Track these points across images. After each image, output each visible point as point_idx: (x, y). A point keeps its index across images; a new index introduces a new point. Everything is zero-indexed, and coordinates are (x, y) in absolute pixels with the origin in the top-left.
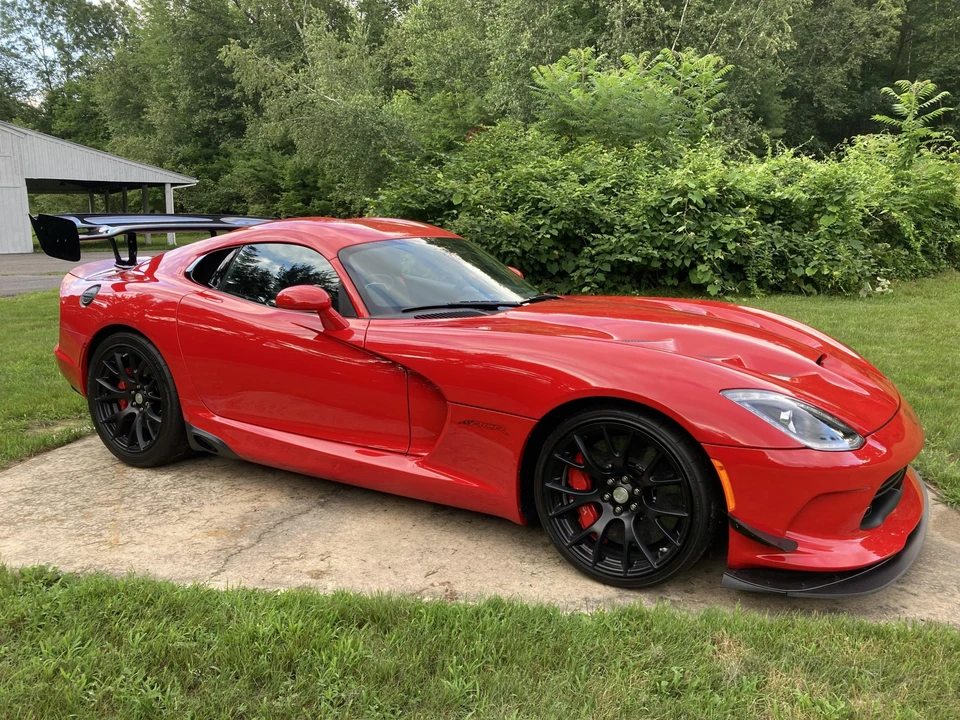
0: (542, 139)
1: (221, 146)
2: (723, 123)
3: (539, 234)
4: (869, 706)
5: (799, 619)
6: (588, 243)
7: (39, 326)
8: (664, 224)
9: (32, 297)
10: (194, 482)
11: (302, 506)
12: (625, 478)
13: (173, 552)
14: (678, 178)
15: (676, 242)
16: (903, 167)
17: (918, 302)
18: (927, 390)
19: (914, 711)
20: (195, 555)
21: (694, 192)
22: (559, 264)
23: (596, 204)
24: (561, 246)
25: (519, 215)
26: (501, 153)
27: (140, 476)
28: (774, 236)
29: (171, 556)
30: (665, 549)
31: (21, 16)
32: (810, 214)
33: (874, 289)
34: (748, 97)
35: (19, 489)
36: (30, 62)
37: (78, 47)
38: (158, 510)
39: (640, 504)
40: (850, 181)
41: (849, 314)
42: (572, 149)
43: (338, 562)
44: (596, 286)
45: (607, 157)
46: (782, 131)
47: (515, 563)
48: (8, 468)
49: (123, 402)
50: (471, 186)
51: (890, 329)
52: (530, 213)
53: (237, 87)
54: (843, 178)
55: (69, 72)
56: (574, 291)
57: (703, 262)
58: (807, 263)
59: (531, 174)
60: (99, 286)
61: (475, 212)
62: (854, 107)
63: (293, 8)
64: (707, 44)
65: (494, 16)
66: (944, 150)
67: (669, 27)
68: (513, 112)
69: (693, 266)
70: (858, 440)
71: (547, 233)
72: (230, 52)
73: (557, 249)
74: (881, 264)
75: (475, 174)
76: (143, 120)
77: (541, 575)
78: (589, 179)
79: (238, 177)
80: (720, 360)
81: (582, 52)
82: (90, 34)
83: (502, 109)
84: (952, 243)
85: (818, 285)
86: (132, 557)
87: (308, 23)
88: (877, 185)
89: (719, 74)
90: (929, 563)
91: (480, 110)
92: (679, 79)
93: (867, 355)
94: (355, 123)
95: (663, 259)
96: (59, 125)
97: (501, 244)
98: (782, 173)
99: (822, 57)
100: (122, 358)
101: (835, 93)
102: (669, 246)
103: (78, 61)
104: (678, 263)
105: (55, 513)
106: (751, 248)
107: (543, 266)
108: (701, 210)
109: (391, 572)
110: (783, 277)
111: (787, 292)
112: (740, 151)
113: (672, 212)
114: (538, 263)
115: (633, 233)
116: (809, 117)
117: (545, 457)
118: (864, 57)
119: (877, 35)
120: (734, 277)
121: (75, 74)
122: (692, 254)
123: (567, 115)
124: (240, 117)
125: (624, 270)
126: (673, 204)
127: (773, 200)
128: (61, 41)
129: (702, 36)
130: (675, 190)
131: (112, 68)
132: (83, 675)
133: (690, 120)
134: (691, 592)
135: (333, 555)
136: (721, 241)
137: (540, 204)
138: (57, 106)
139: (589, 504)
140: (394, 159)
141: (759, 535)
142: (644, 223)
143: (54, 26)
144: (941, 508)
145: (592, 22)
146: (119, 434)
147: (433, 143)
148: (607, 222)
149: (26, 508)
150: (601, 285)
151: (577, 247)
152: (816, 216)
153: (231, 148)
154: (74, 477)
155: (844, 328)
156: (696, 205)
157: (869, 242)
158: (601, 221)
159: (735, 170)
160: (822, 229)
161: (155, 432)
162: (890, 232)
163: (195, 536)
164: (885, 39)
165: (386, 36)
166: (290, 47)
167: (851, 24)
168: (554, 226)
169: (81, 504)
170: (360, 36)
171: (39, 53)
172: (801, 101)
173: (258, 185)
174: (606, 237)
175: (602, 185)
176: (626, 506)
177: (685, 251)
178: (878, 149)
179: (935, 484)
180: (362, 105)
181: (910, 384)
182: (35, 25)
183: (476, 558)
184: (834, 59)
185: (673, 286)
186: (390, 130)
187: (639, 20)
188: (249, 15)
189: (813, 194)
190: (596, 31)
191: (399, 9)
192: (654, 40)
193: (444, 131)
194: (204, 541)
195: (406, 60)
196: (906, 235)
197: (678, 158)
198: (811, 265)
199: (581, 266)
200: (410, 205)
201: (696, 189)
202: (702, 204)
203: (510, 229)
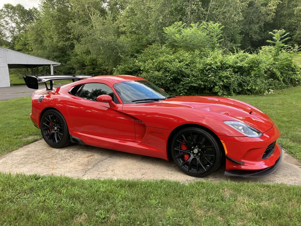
0: (167, 49)
1: (67, 53)
2: (222, 43)
3: (167, 78)
4: (265, 204)
5: (246, 183)
6: (182, 81)
7: (17, 109)
8: (205, 74)
9: (13, 100)
10: (72, 152)
11: (104, 157)
12: (197, 146)
13: (70, 170)
14: (208, 60)
15: (208, 80)
16: (276, 56)
17: (282, 96)
18: (284, 122)
19: (277, 205)
20: (76, 171)
22: (173, 87)
23: (184, 69)
24: (174, 82)
25: (161, 73)
26: (155, 54)
27: (57, 150)
28: (238, 77)
29: (70, 171)
30: (208, 166)
31: (5, 14)
32: (249, 71)
33: (268, 93)
34: (229, 34)
35: (23, 155)
36: (7, 28)
37: (22, 23)
38: (64, 159)
39: (201, 153)
40: (260, 60)
41: (261, 100)
42: (176, 52)
43: (117, 172)
44: (185, 93)
45: (187, 54)
46: (240, 45)
47: (166, 171)
48: (18, 149)
49: (51, 130)
50: (146, 64)
51: (273, 104)
52: (164, 72)
53: (72, 34)
54: (258, 59)
55: (20, 31)
56: (178, 95)
57: (217, 86)
58: (248, 85)
59: (164, 60)
60: (43, 96)
61: (147, 72)
62: (262, 37)
63: (89, 10)
64: (216, 19)
65: (151, 12)
66: (289, 50)
67: (204, 14)
68: (157, 41)
69: (214, 87)
70: (261, 134)
71: (169, 78)
72: (70, 24)
73: (172, 82)
74: (270, 85)
75: (147, 60)
76: (43, 45)
77: (174, 174)
78: (182, 61)
79: (72, 62)
80: (222, 113)
81: (178, 23)
82: (26, 19)
83: (154, 40)
84: (292, 78)
85: (251, 92)
86: (59, 172)
87: (94, 14)
88: (269, 61)
89: (220, 29)
90: (282, 169)
91: (147, 40)
92: (208, 30)
93: (266, 112)
94: (109, 45)
95: (204, 85)
96: (17, 47)
97: (155, 81)
98: (240, 58)
99: (251, 22)
100: (51, 117)
101: (256, 33)
102: (206, 81)
103: (22, 27)
104: (209, 86)
105: (35, 161)
106: (231, 81)
107: (168, 88)
108: (216, 70)
109: (132, 174)
110: (241, 90)
111: (242, 94)
112: (227, 51)
113: (207, 71)
115: (195, 77)
116: (248, 40)
117: (174, 141)
118: (264, 21)
119: (268, 15)
120: (226, 90)
121: (21, 31)
122: (213, 83)
123: (174, 42)
124: (72, 44)
125: (193, 88)
126: (207, 68)
127: (237, 66)
128: (17, 21)
129: (215, 16)
130: (208, 64)
131: (33, 29)
132: (52, 201)
133: (211, 42)
134: (216, 178)
135: (115, 170)
136: (222, 79)
137: (167, 69)
138: (16, 41)
139: (187, 154)
140: (122, 56)
141: (234, 161)
142: (198, 74)
143: (15, 17)
144: (287, 154)
145: (181, 13)
146: (50, 139)
147: (133, 51)
148: (187, 74)
149: (26, 159)
150: (186, 93)
151: (178, 82)
152: (250, 71)
153: (70, 53)
154: (38, 151)
155: (259, 104)
156: (214, 68)
157: (267, 78)
158: (186, 74)
159: (226, 58)
160: (252, 75)
161: (61, 138)
162: (273, 75)
163: (75, 166)
164: (271, 16)
165: (118, 18)
166: (88, 22)
167: (260, 12)
168: (171, 76)
169: (41, 158)
170: (110, 18)
171: (10, 25)
172: (245, 35)
173: (78, 65)
174: (187, 78)
175: (186, 63)
176: (197, 154)
177: (211, 82)
178: (269, 50)
179: (285, 148)
180: (111, 39)
181: (279, 120)
182: (9, 16)
183: (155, 170)
184: (255, 22)
185: (208, 93)
186: (120, 47)
187: (195, 12)
188: (75, 12)
189: (249, 64)
190: (182, 15)
191: (121, 10)
192: (200, 18)
193: (136, 47)
194: (78, 167)
195: (124, 25)
196: (278, 76)
197: (208, 54)
198: (249, 86)
199: (179, 87)
200: (128, 70)
201: (214, 64)
202: (216, 68)
203: (158, 77)
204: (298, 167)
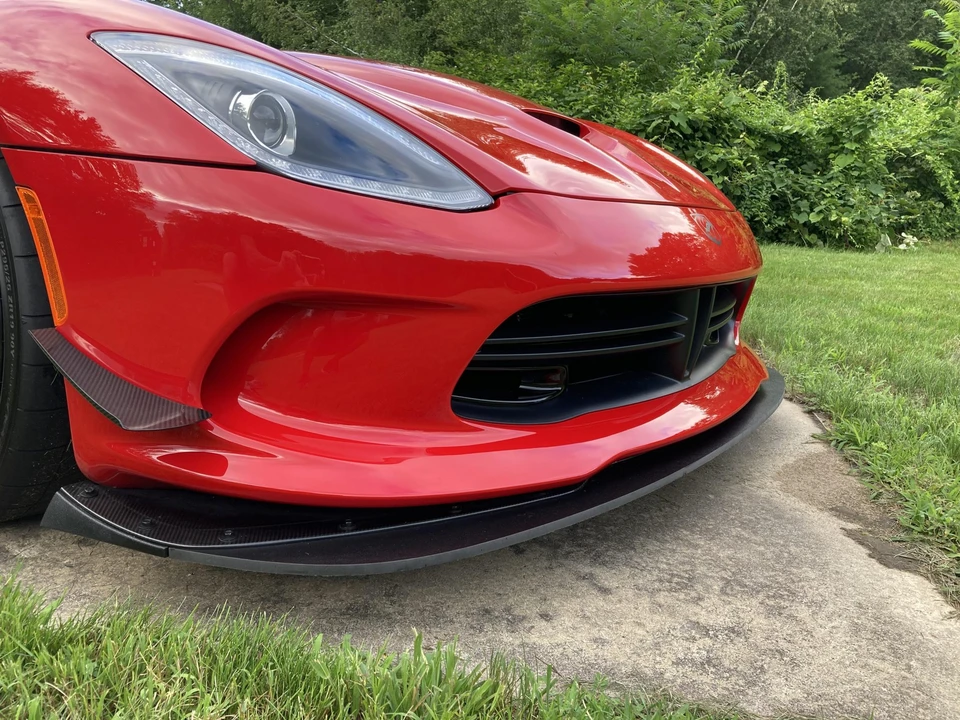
21: (678, 114)
28: (775, 175)
32: (825, 154)
33: (895, 244)
54: (865, 107)
58: (812, 208)
99: (889, 32)
101: (902, 71)
108: (683, 133)
110: (782, 223)
111: (788, 242)
126: (651, 128)
130: (657, 111)
144: (816, 449)
152: (831, 155)
156: (678, 129)
160: (836, 170)
196: (942, 184)
198: (817, 209)
201: (680, 110)
202: (686, 128)
204: (838, 530)
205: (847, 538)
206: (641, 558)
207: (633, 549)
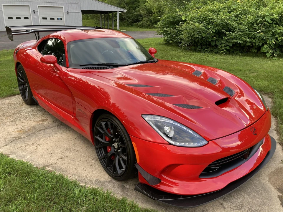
3: (208, 31)
8: (254, 29)
11: (52, 125)
12: (117, 140)
14: (263, 11)
15: (257, 36)
21: (268, 17)
22: (215, 42)
23: (231, 21)
24: (217, 36)
43: (40, 149)
44: (226, 51)
50: (188, 14)
52: (207, 23)
56: (218, 52)
57: (267, 44)
69: (263, 45)
71: (211, 31)
73: (215, 36)
77: (93, 166)
78: (232, 11)
79: (141, 9)
95: (251, 42)
97: (195, 34)
100: (21, 72)
102: (255, 37)
104: (257, 44)
107: (209, 43)
108: (269, 23)
109: (50, 155)
113: (257, 24)
114: (207, 41)
115: (242, 32)
122: (263, 41)
126: (258, 21)
130: (261, 16)
135: (41, 145)
136: (275, 36)
137: (211, 20)
139: (109, 146)
142: (246, 28)
146: (23, 94)
148: (234, 28)
150: (228, 50)
156: (267, 22)
158: (232, 27)
163: (14, 131)
168: (214, 28)
174: (231, 33)
176: (117, 150)
177: (260, 40)
185: (255, 52)
194: (14, 134)
199: (223, 43)
201: (268, 16)
202: (270, 22)
203: (198, 29)
204: (277, 195)
205: (278, 198)
206: (233, 200)
207: (231, 197)
